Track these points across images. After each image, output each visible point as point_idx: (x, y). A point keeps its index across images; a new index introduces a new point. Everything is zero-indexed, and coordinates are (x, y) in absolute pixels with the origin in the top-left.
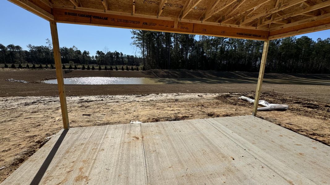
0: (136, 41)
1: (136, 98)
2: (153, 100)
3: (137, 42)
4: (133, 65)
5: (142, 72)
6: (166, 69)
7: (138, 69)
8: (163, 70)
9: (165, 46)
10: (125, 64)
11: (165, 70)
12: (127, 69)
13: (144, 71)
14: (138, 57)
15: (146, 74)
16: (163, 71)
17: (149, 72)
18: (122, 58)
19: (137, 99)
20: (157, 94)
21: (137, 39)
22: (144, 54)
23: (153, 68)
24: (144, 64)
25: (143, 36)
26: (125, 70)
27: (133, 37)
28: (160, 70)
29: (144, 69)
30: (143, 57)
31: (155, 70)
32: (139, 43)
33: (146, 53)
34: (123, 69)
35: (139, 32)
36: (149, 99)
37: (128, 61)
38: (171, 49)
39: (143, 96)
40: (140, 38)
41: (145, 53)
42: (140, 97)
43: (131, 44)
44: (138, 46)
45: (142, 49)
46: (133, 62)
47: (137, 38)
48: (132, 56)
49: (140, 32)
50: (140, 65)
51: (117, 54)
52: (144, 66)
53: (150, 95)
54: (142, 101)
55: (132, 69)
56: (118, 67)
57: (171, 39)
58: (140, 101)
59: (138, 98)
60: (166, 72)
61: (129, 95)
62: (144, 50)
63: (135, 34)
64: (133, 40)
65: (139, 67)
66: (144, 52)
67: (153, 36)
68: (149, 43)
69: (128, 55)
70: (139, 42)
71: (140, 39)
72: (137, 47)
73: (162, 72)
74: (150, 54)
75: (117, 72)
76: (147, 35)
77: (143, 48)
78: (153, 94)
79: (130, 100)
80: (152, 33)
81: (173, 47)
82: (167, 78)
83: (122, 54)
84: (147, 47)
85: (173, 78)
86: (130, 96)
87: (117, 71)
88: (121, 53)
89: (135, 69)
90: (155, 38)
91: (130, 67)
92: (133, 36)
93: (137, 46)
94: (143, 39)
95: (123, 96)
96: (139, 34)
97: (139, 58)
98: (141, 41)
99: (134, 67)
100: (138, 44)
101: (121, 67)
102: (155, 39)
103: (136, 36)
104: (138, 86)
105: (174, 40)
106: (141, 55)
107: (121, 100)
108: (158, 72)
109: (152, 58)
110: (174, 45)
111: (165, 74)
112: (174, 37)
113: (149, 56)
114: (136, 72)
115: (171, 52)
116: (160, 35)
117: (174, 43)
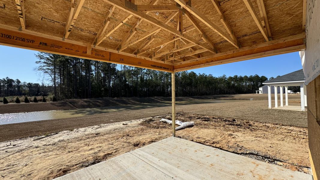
0: (44, 66)
1: (34, 142)
2: (63, 141)
3: (45, 68)
4: (37, 95)
5: (51, 104)
6: (86, 98)
7: (44, 100)
8: (83, 99)
9: (84, 74)
10: (24, 94)
11: (85, 99)
12: (27, 101)
13: (55, 102)
14: (47, 85)
15: (58, 106)
16: (82, 101)
17: (62, 103)
18: (19, 87)
19: (36, 143)
20: (71, 131)
21: (45, 64)
23: (67, 97)
24: (55, 93)
25: (55, 61)
26: (23, 102)
27: (39, 62)
28: (79, 99)
29: (54, 100)
30: (54, 86)
31: (71, 99)
32: (48, 69)
33: (58, 80)
34: (18, 101)
35: (48, 57)
36: (56, 140)
37: (30, 90)
38: (92, 77)
39: (47, 136)
40: (50, 64)
41: (57, 81)
42: (42, 139)
43: (35, 69)
44: (47, 72)
45: (53, 76)
46: (38, 91)
47: (45, 63)
48: (37, 85)
49: (51, 57)
50: (48, 95)
51: (10, 81)
52: (55, 95)
53: (60, 134)
54: (45, 145)
55: (36, 101)
56: (9, 99)
57: (91, 67)
58: (40, 145)
59: (38, 141)
60: (86, 102)
61: (21, 139)
62: (55, 77)
63: (41, 58)
64: (39, 65)
65: (47, 98)
66: (55, 80)
67: (69, 63)
68: (64, 70)
69: (29, 84)
70: (48, 68)
71: (50, 65)
72: (45, 74)
73: (81, 101)
74: (64, 81)
75: (6, 106)
76: (61, 61)
77: (55, 75)
78: (65, 132)
79: (22, 147)
80: (67, 60)
81: (94, 75)
82: (87, 108)
83: (19, 82)
84: (60, 74)
85: (96, 108)
86: (22, 141)
87: (6, 104)
88: (18, 80)
89: (41, 100)
90: (71, 65)
91: (33, 98)
92: (38, 60)
93: (45, 73)
94: (55, 65)
95: (9, 143)
96: (48, 59)
97: (48, 87)
98: (52, 67)
99: (39, 98)
100: (47, 70)
101: (15, 98)
102: (71, 66)
103: (43, 61)
104: (42, 124)
105: (95, 68)
106: (51, 83)
107: (3, 151)
108: (75, 102)
109: (67, 87)
110: (95, 73)
111: (86, 104)
112: (95, 65)
113: (63, 84)
114: (41, 104)
115: (91, 80)
116: (78, 63)
117: (95, 71)
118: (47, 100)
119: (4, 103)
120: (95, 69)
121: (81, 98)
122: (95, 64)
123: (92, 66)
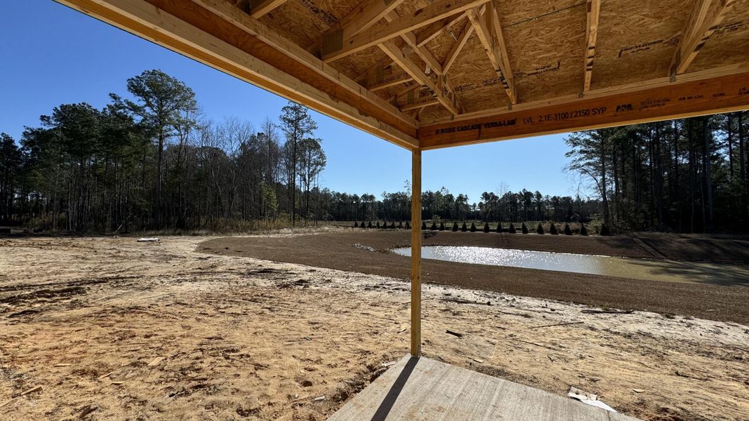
0: (580, 159)
1: (585, 316)
2: (649, 335)
3: (582, 163)
4: (568, 220)
5: (599, 240)
6: (696, 232)
7: (584, 232)
8: (683, 235)
9: (685, 161)
10: (548, 219)
11: (694, 236)
12: (553, 230)
13: (606, 238)
14: (586, 200)
15: (612, 246)
16: (683, 240)
17: (623, 240)
18: (540, 204)
19: (588, 319)
20: (668, 317)
21: (582, 155)
22: (604, 189)
23: (635, 227)
24: (607, 216)
25: (602, 143)
26: (548, 232)
27: (572, 153)
28: (671, 234)
29: (605, 231)
30: (602, 200)
31: (646, 233)
32: (589, 164)
33: (611, 187)
34: (540, 230)
35: (588, 137)
36: (632, 328)
37: (556, 210)
38: (716, 167)
39: (607, 311)
40: (593, 152)
41: (608, 188)
42: (599, 315)
43: (565, 169)
44: (586, 171)
45: (599, 178)
46: (570, 213)
47: (582, 152)
48: (568, 199)
49: (594, 136)
50: (590, 220)
51: (528, 195)
52: (607, 221)
53: (636, 315)
54: (607, 330)
55: (568, 231)
56: (528, 225)
57: (711, 136)
58: (596, 326)
59: (591, 316)
60: (695, 242)
61: (559, 301)
62: (604, 179)
63: (575, 144)
64: (572, 158)
65: (590, 226)
66: (604, 186)
67: (636, 138)
68: (623, 161)
69: (555, 197)
70: (588, 161)
71: (593, 154)
72: (583, 175)
73: (677, 241)
74: (624, 188)
75: (525, 238)
76: (616, 141)
77: (603, 175)
78: (649, 314)
79: (565, 317)
80: (632, 134)
81: (723, 160)
82: (702, 261)
83: (539, 196)
84: (616, 172)
86: (563, 307)
87: (525, 235)
88: (537, 192)
89: (576, 231)
90: (643, 143)
91: (562, 226)
92: (570, 149)
93: (582, 173)
94: (601, 152)
95: (544, 303)
96: (588, 142)
97: (590, 202)
98: (596, 158)
99: (573, 226)
100: (586, 168)
101: (536, 226)
102: (643, 148)
103: (578, 148)
104: (589, 281)
105: (730, 137)
106: (597, 194)
107: (538, 314)
108: (661, 241)
109: (632, 201)
110: (731, 152)
111: (696, 248)
112: (728, 128)
113: (624, 196)
114: (578, 239)
115: (714, 176)
116: (664, 133)
117: (730, 146)
118: (589, 231)
119: (524, 233)
120: (729, 139)
121: (677, 229)
122: (729, 123)
123: (713, 133)
